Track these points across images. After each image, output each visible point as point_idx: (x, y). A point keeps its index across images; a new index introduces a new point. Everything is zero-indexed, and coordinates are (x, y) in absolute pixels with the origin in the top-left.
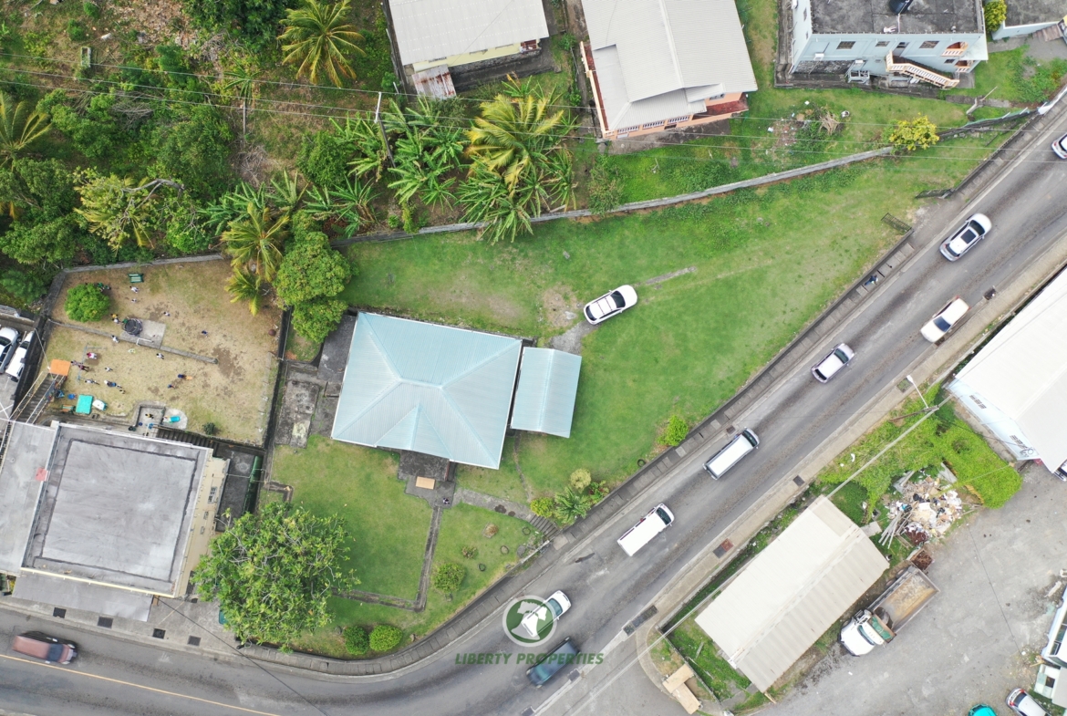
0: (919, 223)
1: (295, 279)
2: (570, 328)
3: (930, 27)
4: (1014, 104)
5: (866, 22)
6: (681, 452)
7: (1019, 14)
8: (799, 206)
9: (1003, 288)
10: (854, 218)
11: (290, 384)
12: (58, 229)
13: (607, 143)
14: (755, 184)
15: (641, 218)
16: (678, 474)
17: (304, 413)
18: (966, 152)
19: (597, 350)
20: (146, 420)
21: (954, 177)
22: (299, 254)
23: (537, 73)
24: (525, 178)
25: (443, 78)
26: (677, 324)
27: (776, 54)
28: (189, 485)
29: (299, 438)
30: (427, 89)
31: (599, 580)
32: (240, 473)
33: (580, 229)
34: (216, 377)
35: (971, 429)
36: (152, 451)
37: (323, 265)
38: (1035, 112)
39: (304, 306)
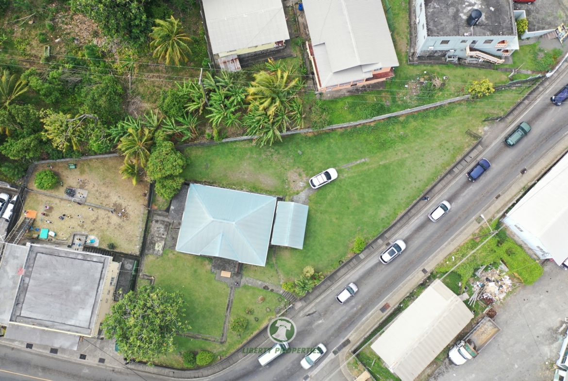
0: (485, 134)
1: (157, 166)
2: (302, 191)
3: (488, 33)
4: (533, 72)
5: (455, 30)
6: (362, 256)
7: (535, 26)
8: (422, 126)
9: (531, 168)
10: (451, 132)
11: (154, 222)
12: (31, 141)
13: (321, 94)
14: (398, 114)
15: (339, 133)
16: (361, 268)
17: (161, 237)
18: (509, 97)
19: (316, 203)
20: (77, 242)
21: (503, 110)
22: (159, 153)
23: (283, 58)
24: (278, 113)
25: (234, 61)
26: (359, 189)
27: (408, 47)
28: (100, 276)
29: (159, 250)
30: (226, 66)
31: (319, 325)
32: (127, 270)
33: (307, 139)
34: (115, 219)
35: (516, 243)
36: (80, 258)
37: (172, 159)
38: (545, 76)
39: (162, 181)
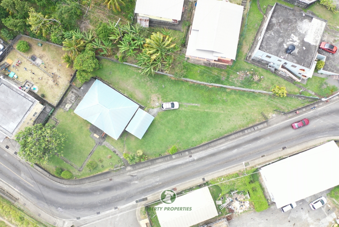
0: (272, 118)
1: (79, 62)
2: (156, 108)
3: (295, 61)
4: (316, 94)
5: (277, 52)
6: (174, 157)
7: (328, 68)
8: (238, 99)
9: (289, 148)
10: (253, 109)
11: (71, 92)
13: (188, 58)
14: (227, 87)
15: (189, 84)
16: (170, 163)
17: (71, 102)
18: (295, 103)
19: (161, 117)
20: (27, 86)
21: (288, 109)
22: (83, 56)
23: (175, 30)
24: (156, 59)
25: (146, 21)
26: (187, 119)
27: (249, 51)
28: (28, 109)
29: (67, 108)
30: (141, 22)
31: (135, 184)
32: (46, 111)
33: (170, 80)
35: (261, 186)
36: (22, 95)
37: (89, 62)
38: (321, 99)
39: (80, 71)
